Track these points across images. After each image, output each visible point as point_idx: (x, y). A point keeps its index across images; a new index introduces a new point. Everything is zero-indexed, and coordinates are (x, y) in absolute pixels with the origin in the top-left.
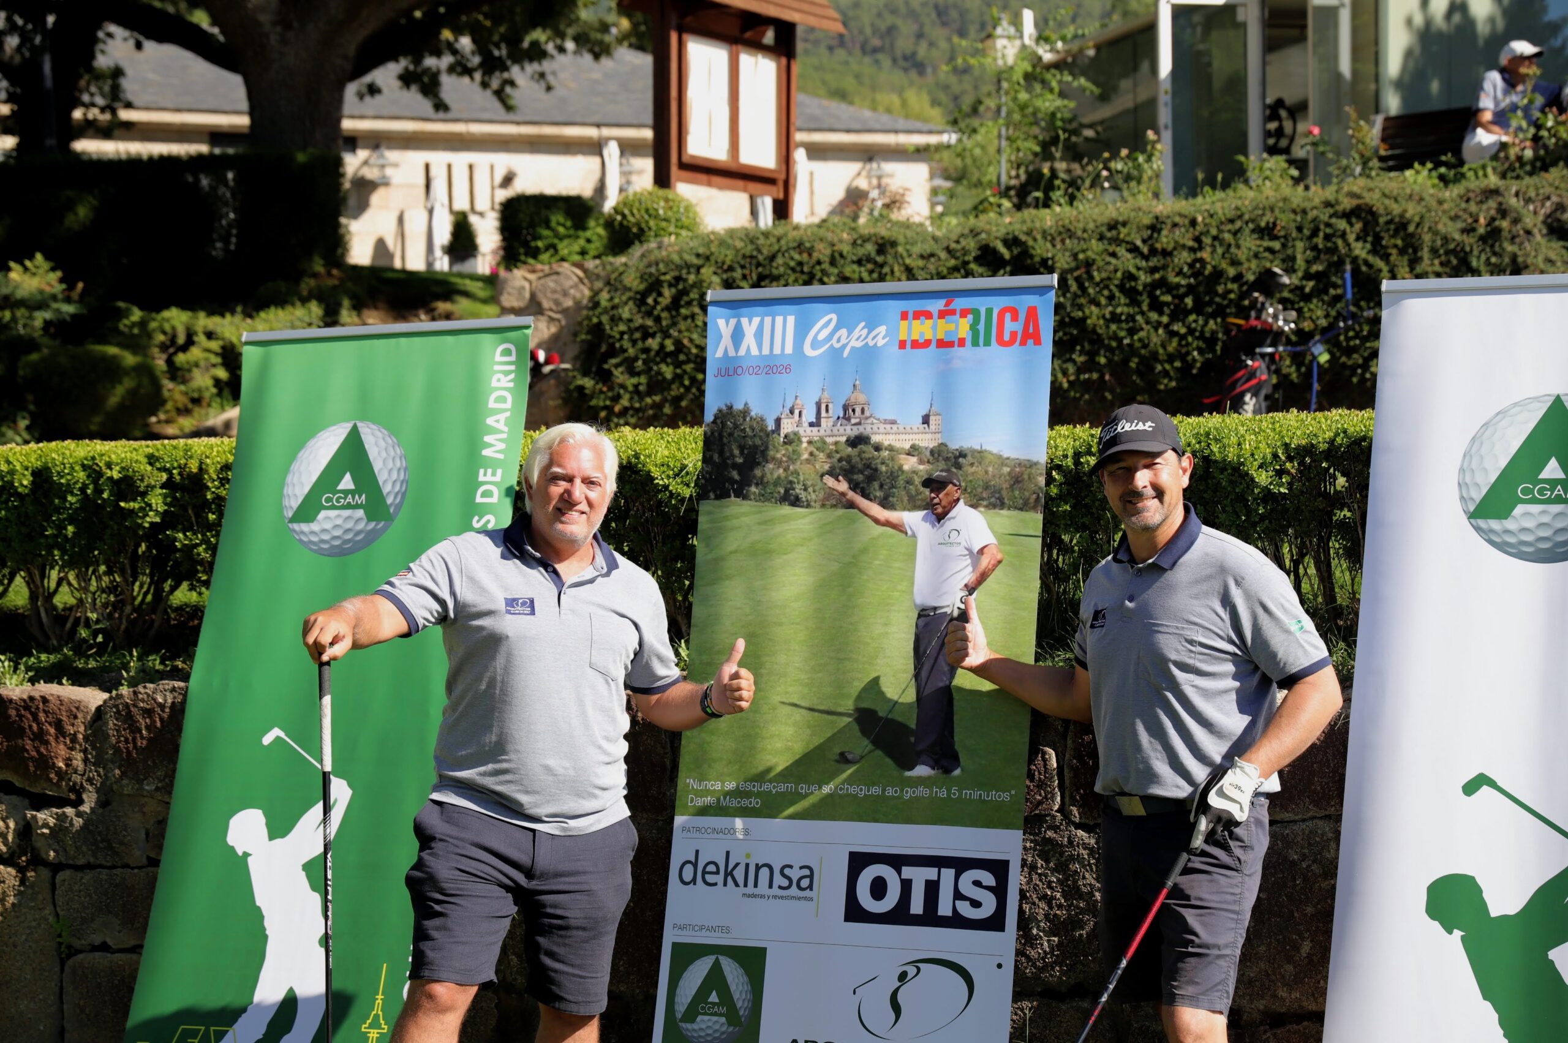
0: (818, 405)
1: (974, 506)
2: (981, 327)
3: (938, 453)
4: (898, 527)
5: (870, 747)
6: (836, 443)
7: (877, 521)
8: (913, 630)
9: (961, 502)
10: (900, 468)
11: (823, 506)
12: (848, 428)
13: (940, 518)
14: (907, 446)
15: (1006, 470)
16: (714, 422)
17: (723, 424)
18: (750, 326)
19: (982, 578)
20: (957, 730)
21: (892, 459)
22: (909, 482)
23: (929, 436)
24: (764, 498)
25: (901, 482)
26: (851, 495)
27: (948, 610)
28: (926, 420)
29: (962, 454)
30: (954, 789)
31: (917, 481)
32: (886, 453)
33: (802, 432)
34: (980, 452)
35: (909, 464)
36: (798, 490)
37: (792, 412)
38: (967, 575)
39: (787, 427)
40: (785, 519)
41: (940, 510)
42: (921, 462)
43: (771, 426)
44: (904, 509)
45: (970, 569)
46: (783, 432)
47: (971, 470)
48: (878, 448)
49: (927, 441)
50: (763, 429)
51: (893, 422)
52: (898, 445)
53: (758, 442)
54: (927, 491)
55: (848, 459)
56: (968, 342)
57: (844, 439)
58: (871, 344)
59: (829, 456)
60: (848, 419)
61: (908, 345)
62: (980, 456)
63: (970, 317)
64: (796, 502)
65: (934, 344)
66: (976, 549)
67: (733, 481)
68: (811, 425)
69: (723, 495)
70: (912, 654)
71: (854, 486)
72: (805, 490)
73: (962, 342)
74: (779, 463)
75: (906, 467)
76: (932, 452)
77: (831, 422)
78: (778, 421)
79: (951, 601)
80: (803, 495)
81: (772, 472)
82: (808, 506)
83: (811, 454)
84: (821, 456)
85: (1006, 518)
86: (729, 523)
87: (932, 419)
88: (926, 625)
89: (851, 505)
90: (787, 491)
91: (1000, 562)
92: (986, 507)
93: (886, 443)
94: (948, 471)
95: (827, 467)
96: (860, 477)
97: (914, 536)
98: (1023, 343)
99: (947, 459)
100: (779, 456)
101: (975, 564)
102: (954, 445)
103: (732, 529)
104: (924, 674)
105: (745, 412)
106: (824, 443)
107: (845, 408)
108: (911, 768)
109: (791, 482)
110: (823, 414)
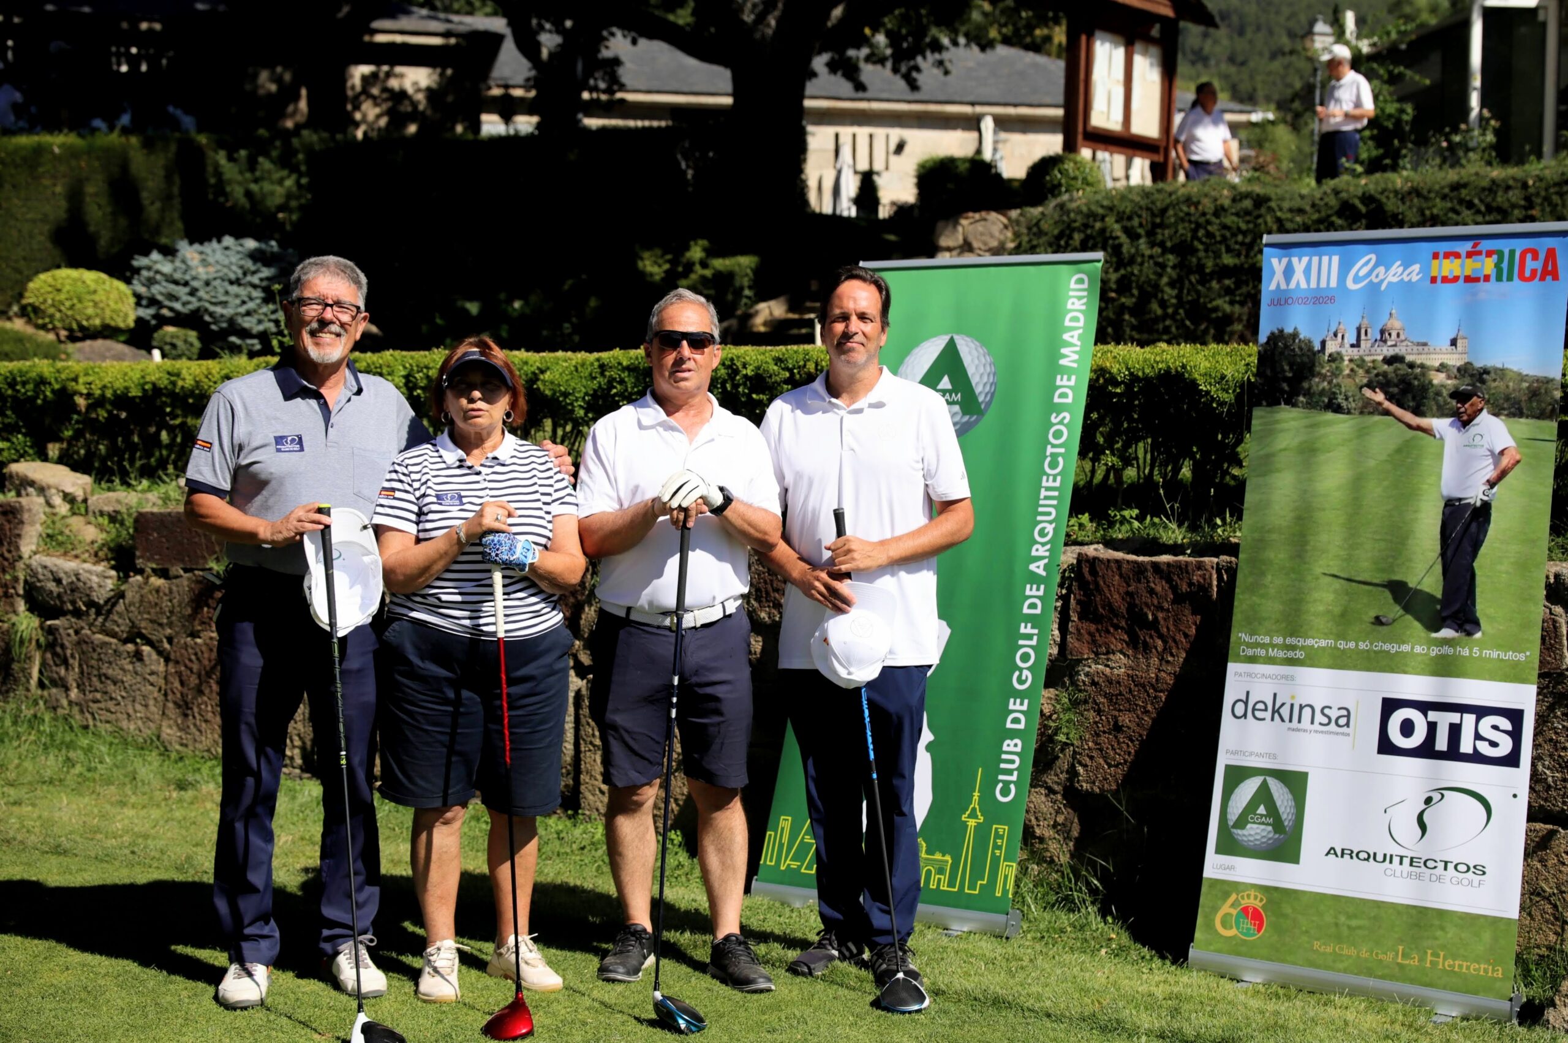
0: (1359, 330)
1: (1496, 415)
2: (1505, 265)
3: (1464, 371)
4: (1428, 431)
5: (1401, 612)
6: (1374, 361)
7: (1409, 426)
8: (1440, 517)
9: (1485, 411)
10: (1430, 382)
11: (1362, 413)
12: (1385, 349)
13: (1465, 424)
14: (1437, 364)
15: (1525, 385)
16: (1267, 343)
17: (1276, 345)
18: (1300, 263)
19: (1503, 475)
20: (1478, 600)
21: (1423, 374)
22: (1438, 394)
23: (1456, 356)
24: (1311, 405)
25: (1431, 394)
26: (1387, 404)
27: (1472, 501)
28: (1454, 343)
29: (1486, 371)
30: (1475, 649)
31: (1445, 393)
32: (1418, 370)
33: (1343, 351)
34: (1502, 370)
35: (1438, 379)
36: (1340, 399)
37: (1335, 335)
38: (1490, 473)
39: (1332, 347)
40: (1329, 423)
41: (1465, 418)
42: (1449, 377)
43: (1317, 347)
44: (1433, 416)
45: (1492, 467)
46: (1328, 351)
47: (1494, 385)
48: (1411, 365)
49: (1455, 360)
50: (1311, 349)
51: (1425, 344)
52: (1428, 363)
53: (1305, 359)
54: (1454, 402)
55: (1385, 374)
56: (1493, 278)
57: (1380, 358)
58: (1406, 279)
59: (1368, 372)
60: (1385, 341)
61: (1439, 280)
62: (1502, 373)
63: (1495, 257)
64: (1338, 409)
65: (1461, 280)
66: (1497, 450)
67: (1283, 391)
68: (1352, 346)
69: (1274, 402)
70: (1439, 537)
71: (1390, 398)
72: (1347, 399)
73: (1487, 278)
74: (1324, 377)
75: (1435, 382)
76: (1459, 369)
77: (1369, 344)
78: (1323, 343)
79: (1475, 494)
80: (1344, 404)
81: (1319, 384)
82: (1349, 413)
83: (1352, 370)
84: (1361, 372)
85: (1525, 425)
86: (1278, 426)
87: (1459, 343)
88: (1451, 513)
89: (1387, 413)
90: (1330, 400)
91: (1518, 462)
92: (1508, 415)
93: (1419, 362)
94: (1473, 385)
95: (1365, 381)
96: (1395, 390)
97: (1442, 438)
98: (1542, 279)
99: (1472, 376)
100: (1324, 371)
101: (1496, 463)
102: (1479, 364)
103: (1282, 431)
104: (1449, 553)
105: (1295, 335)
106: (1363, 361)
107: (1382, 332)
108: (1437, 630)
109: (1334, 393)
110: (1363, 337)
